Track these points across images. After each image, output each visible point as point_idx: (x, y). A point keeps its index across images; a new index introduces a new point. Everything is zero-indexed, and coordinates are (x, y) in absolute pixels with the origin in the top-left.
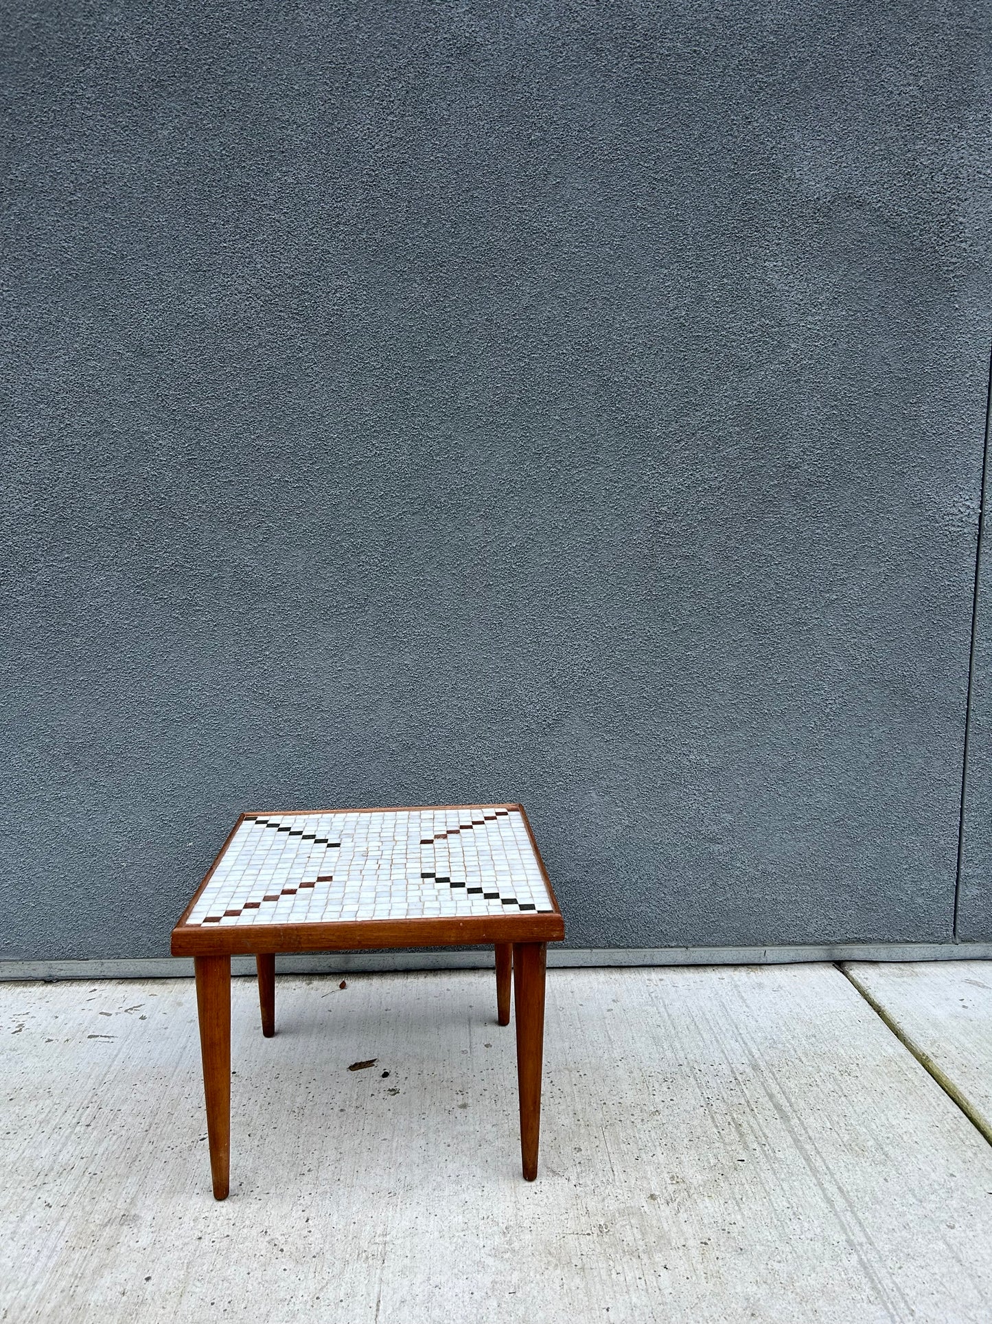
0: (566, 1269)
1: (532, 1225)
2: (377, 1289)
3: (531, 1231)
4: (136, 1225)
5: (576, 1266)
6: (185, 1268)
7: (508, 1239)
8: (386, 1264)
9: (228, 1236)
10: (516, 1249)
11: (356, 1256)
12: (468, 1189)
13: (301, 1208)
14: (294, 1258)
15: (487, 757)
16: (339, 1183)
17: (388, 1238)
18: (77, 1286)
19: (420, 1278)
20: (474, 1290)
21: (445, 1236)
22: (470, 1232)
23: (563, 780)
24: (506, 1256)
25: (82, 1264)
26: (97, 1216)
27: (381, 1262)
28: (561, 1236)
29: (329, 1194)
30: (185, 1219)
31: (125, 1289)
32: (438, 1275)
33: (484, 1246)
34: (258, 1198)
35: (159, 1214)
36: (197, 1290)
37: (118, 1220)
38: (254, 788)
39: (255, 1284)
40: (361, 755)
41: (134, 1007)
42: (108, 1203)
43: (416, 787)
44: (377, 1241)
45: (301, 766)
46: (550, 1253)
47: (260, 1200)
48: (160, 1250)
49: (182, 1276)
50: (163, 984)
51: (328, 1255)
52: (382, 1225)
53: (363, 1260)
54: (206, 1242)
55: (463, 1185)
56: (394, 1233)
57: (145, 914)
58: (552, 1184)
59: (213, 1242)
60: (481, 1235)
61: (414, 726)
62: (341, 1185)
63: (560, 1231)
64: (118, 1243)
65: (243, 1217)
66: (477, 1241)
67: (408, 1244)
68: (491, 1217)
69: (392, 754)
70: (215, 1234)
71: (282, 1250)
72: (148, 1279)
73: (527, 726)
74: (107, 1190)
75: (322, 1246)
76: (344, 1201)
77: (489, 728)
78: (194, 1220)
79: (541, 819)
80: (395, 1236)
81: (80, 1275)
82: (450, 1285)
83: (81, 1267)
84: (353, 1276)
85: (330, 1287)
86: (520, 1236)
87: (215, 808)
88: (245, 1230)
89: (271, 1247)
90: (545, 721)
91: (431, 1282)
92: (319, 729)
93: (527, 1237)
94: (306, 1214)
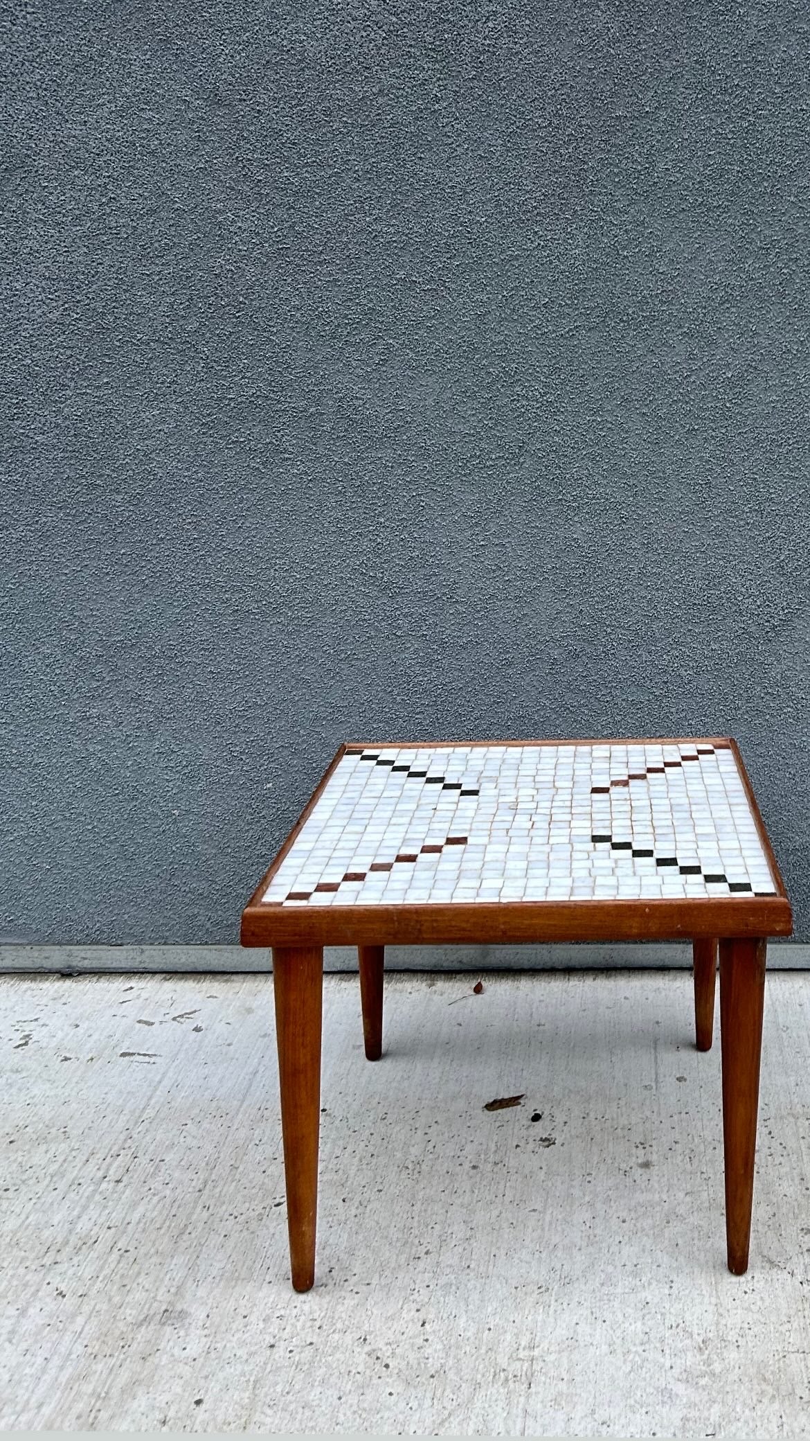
0: (787, 1403)
1: (740, 1339)
2: (519, 1426)
3: (738, 1346)
4: (183, 1325)
5: (801, 1398)
6: (251, 1387)
7: (705, 1357)
8: (533, 1389)
9: (311, 1344)
10: (717, 1371)
11: (491, 1377)
12: (650, 1284)
13: (414, 1306)
14: (404, 1377)
15: (686, 671)
16: (468, 1271)
17: (536, 1352)
18: (99, 1410)
19: (580, 1411)
20: (657, 1430)
21: (618, 1351)
22: (652, 1346)
23: (792, 704)
24: (703, 1382)
25: (107, 1378)
26: (128, 1311)
27: (526, 1386)
28: (781, 1355)
29: (454, 1287)
30: (252, 1318)
31: (165, 1417)
32: (606, 1407)
33: (671, 1367)
34: (355, 1290)
35: (214, 1310)
36: (268, 1420)
37: (158, 1317)
38: (360, 708)
39: (349, 1413)
40: (510, 664)
41: (186, 1014)
42: (144, 1294)
43: (586, 712)
44: (521, 1356)
45: (426, 679)
46: (765, 1380)
47: (357, 1293)
48: (217, 1361)
49: (247, 1401)
50: (226, 981)
51: (451, 1375)
52: (528, 1334)
53: (500, 1383)
54: (280, 1351)
55: (644, 1279)
56: (545, 1345)
57: (203, 882)
58: (769, 1279)
59: (291, 1351)
60: (667, 1351)
61: (585, 625)
62: (472, 1274)
63: (779, 1348)
64: (158, 1350)
65: (333, 1318)
66: (662, 1360)
67: (565, 1361)
68: (682, 1325)
69: (553, 664)
70: (294, 1340)
71: (387, 1366)
72: (198, 1402)
73: (744, 628)
74: (143, 1274)
75: (443, 1361)
76: (475, 1296)
77: (690, 630)
78: (264, 1320)
80: (546, 1349)
81: (103, 1395)
82: (623, 1421)
83: (105, 1383)
84: (487, 1406)
85: (454, 1421)
86: (722, 1353)
87: (304, 736)
88: (336, 1336)
89: (371, 1361)
90: (769, 621)
91: (596, 1416)
92: (453, 627)
93: (732, 1355)
94: (421, 1315)
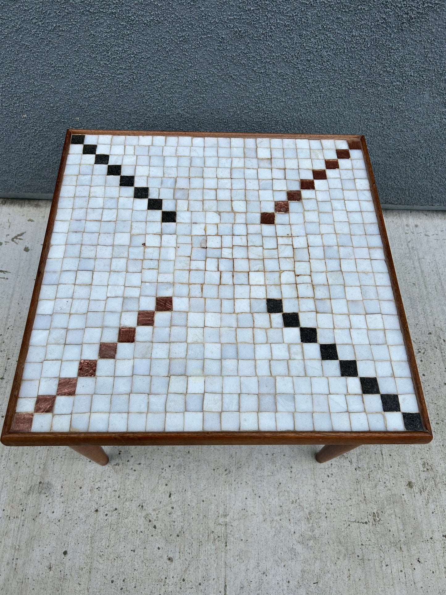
0: (352, 560)
1: (327, 512)
2: (223, 574)
3: (326, 517)
4: (50, 494)
5: (358, 556)
6: (89, 542)
7: (310, 525)
8: (228, 547)
9: (116, 509)
10: (317, 536)
11: (207, 537)
12: (281, 469)
13: (164, 482)
14: (164, 536)
15: (327, 52)
16: (188, 456)
17: (228, 519)
18: (17, 559)
19: (252, 564)
20: (290, 579)
21: (268, 520)
22: (284, 516)
23: (401, 80)
24: (311, 543)
25: (17, 535)
26: (21, 483)
27: (224, 544)
28: (348, 523)
29: (183, 468)
30: (84, 489)
31: (50, 563)
32: (264, 562)
33: (294, 533)
34: (134, 469)
35: (65, 482)
36: (101, 567)
37: (37, 487)
38: (73, 68)
39: (139, 562)
40: (186, 41)
41: (19, 235)
42: (27, 469)
43: (245, 79)
44: (220, 522)
45: (120, 49)
46: (340, 542)
47: (135, 470)
48: (70, 522)
49: (89, 552)
50: (37, 206)
51: (187, 535)
52: (222, 505)
53: (211, 542)
54: (101, 515)
55: (277, 465)
56: (231, 514)
58: (340, 466)
59: (106, 515)
60: (292, 521)
61: (249, 10)
62: (191, 458)
63: (346, 519)
64: (40, 513)
65: (125, 489)
66: (290, 527)
67: (242, 525)
68: (298, 501)
69: (221, 42)
70: (107, 506)
71: (155, 527)
72: (65, 553)
73: (384, 19)
74: (25, 455)
75: (182, 524)
76: (194, 476)
77: (338, 18)
78: (90, 490)
79: (365, 115)
80: (232, 517)
82: (273, 572)
83: (17, 538)
84: (206, 558)
85: (192, 569)
86: (318, 522)
87: (38, 86)
88: (127, 503)
89: (147, 523)
90: (407, 14)
91: (260, 568)
92: (137, 7)
93: (324, 524)
94: (168, 489)
